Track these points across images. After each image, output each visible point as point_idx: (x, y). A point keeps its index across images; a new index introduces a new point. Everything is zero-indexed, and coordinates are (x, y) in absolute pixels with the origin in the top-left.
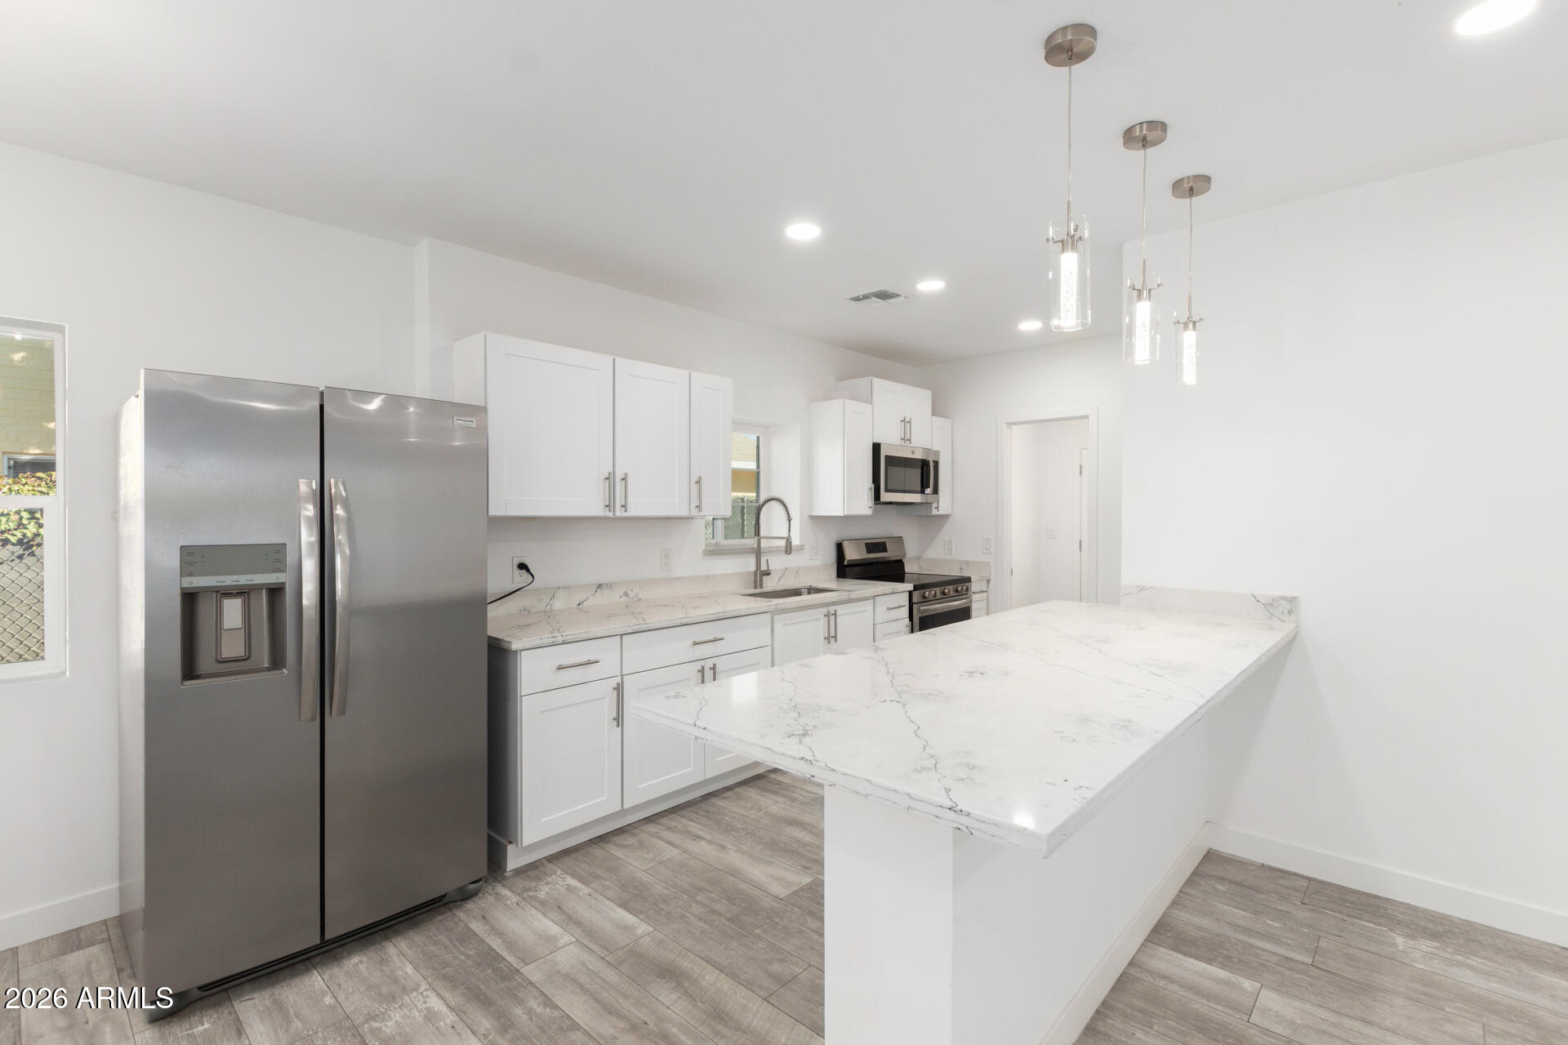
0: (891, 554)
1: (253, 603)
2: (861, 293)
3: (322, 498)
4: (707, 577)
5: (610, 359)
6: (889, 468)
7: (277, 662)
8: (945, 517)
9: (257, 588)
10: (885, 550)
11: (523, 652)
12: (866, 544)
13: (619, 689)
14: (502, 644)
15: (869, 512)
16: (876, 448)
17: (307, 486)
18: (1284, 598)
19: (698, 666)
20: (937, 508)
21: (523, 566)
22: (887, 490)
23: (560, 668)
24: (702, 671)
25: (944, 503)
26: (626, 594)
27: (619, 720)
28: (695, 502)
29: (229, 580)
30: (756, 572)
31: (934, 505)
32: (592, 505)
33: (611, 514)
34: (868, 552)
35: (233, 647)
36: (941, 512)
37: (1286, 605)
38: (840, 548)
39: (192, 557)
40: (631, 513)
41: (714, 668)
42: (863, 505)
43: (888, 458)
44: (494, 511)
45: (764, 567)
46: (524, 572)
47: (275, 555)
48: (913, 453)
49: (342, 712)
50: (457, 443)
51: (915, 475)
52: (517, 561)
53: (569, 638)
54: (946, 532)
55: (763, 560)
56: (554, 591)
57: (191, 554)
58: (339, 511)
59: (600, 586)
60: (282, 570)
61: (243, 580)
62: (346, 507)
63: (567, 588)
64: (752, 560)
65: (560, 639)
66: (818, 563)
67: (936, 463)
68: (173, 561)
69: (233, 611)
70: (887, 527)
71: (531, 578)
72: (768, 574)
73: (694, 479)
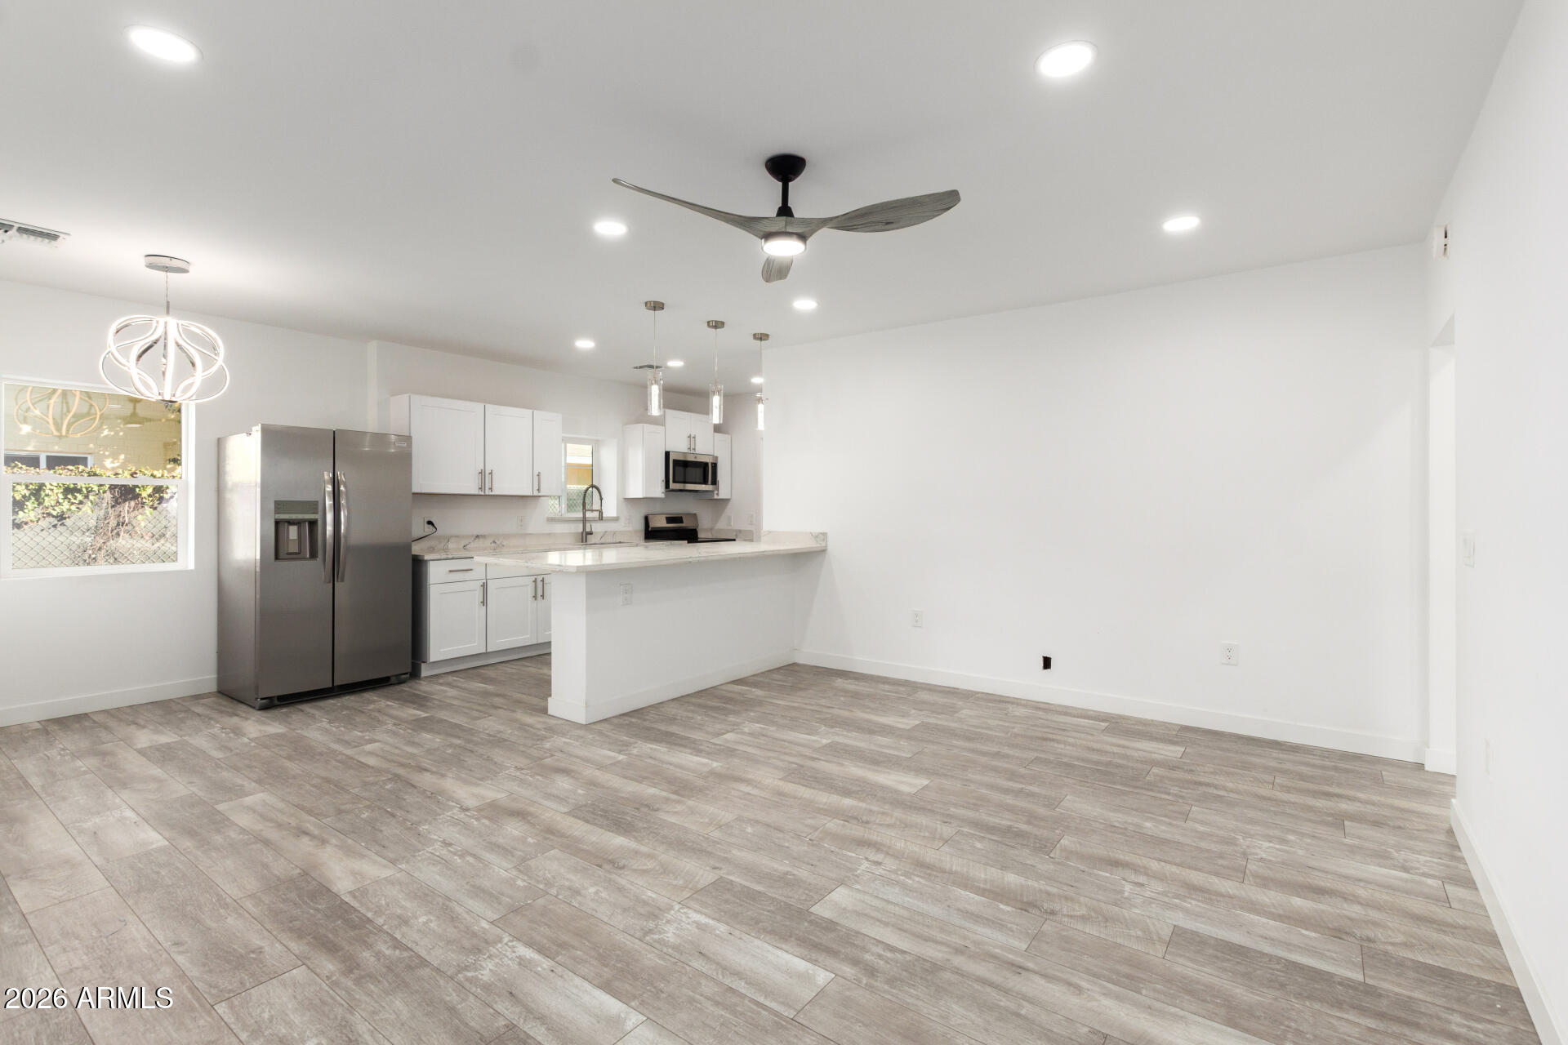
0: (687, 524)
1: (302, 528)
2: (638, 365)
3: (335, 482)
4: (549, 534)
5: (482, 405)
6: (677, 468)
7: (313, 555)
8: (726, 501)
9: (304, 521)
10: (682, 522)
11: (431, 562)
12: (666, 518)
13: (485, 586)
14: (420, 558)
15: (663, 496)
16: (667, 454)
17: (328, 476)
18: (821, 533)
19: (533, 578)
20: (718, 494)
21: (430, 523)
22: (674, 482)
23: (451, 571)
24: (535, 581)
25: (723, 492)
26: (494, 542)
27: (484, 602)
28: (536, 487)
29: (294, 516)
30: (582, 533)
31: (716, 492)
32: (472, 488)
33: (483, 493)
34: (668, 522)
35: (293, 548)
36: (721, 497)
37: (822, 537)
38: (646, 519)
39: (280, 506)
40: (496, 492)
41: (543, 581)
42: (658, 491)
43: (674, 461)
44: (415, 489)
45: (588, 530)
46: (430, 526)
47: (313, 506)
48: (696, 458)
49: (342, 580)
50: (393, 451)
51: (699, 472)
52: (427, 520)
53: (457, 556)
54: (729, 510)
55: (588, 525)
56: (448, 539)
57: (279, 504)
58: (342, 488)
59: (477, 536)
60: (317, 513)
61: (300, 516)
62: (345, 487)
63: (457, 536)
64: (581, 525)
65: (451, 557)
66: (630, 529)
67: (715, 466)
68: (272, 506)
69: (293, 532)
70: (679, 506)
71: (435, 530)
72: (591, 534)
73: (536, 473)
